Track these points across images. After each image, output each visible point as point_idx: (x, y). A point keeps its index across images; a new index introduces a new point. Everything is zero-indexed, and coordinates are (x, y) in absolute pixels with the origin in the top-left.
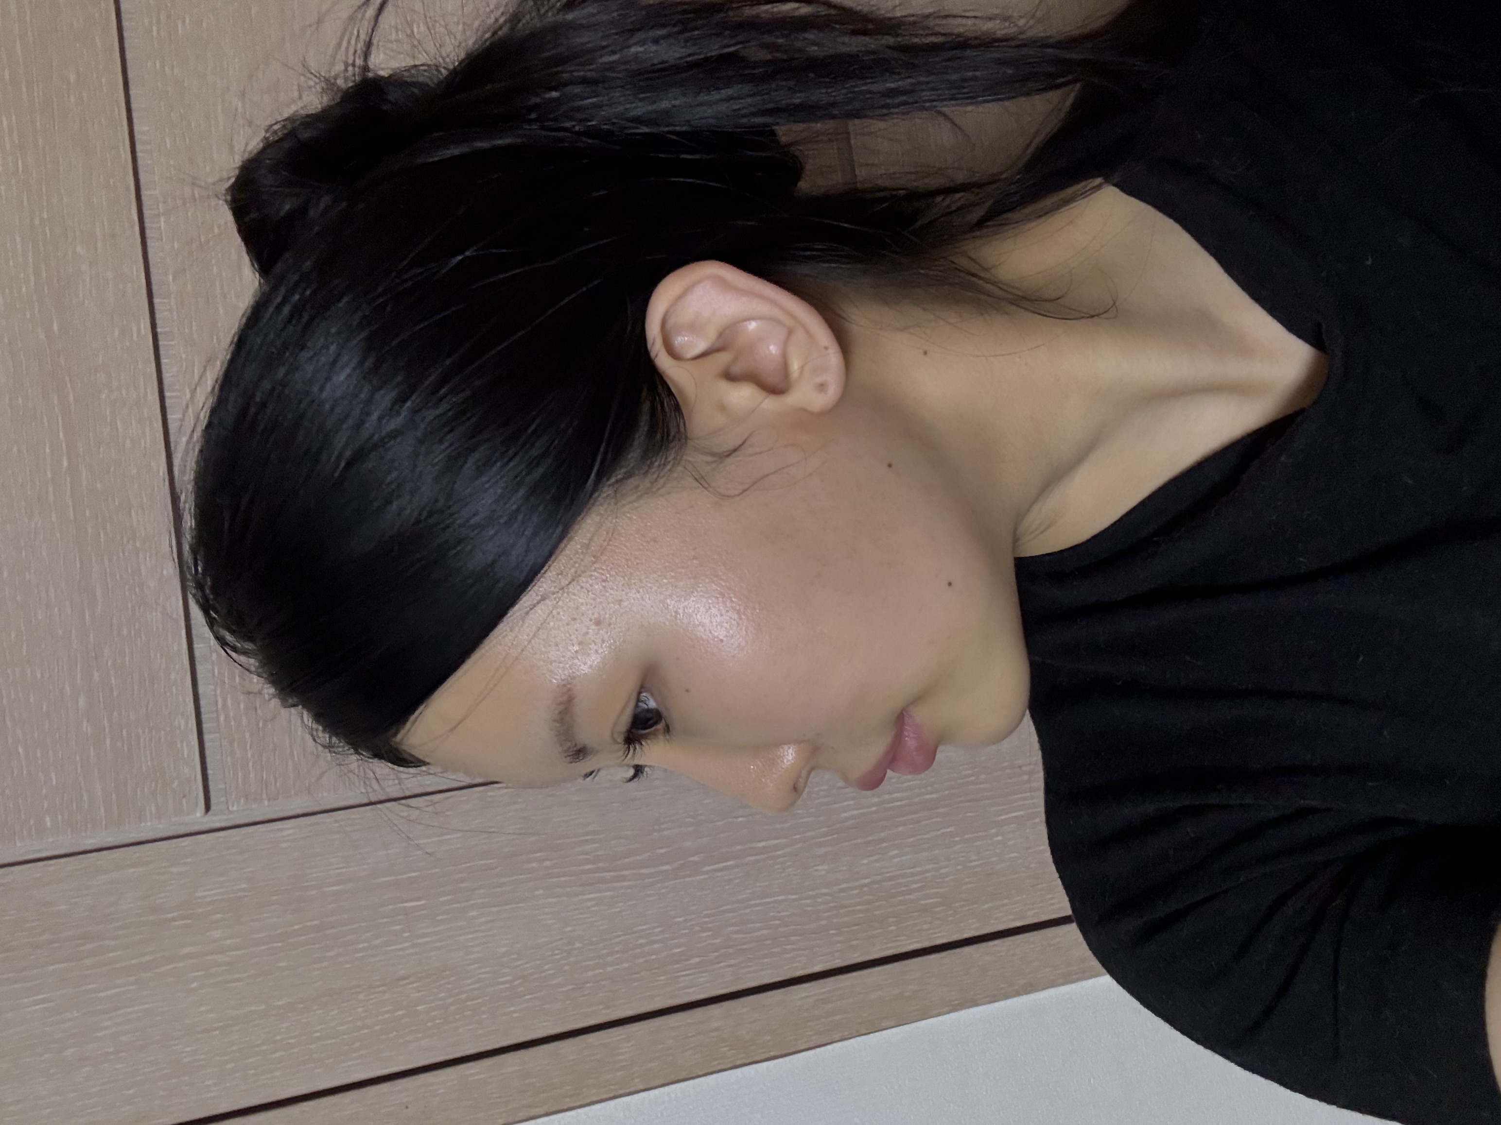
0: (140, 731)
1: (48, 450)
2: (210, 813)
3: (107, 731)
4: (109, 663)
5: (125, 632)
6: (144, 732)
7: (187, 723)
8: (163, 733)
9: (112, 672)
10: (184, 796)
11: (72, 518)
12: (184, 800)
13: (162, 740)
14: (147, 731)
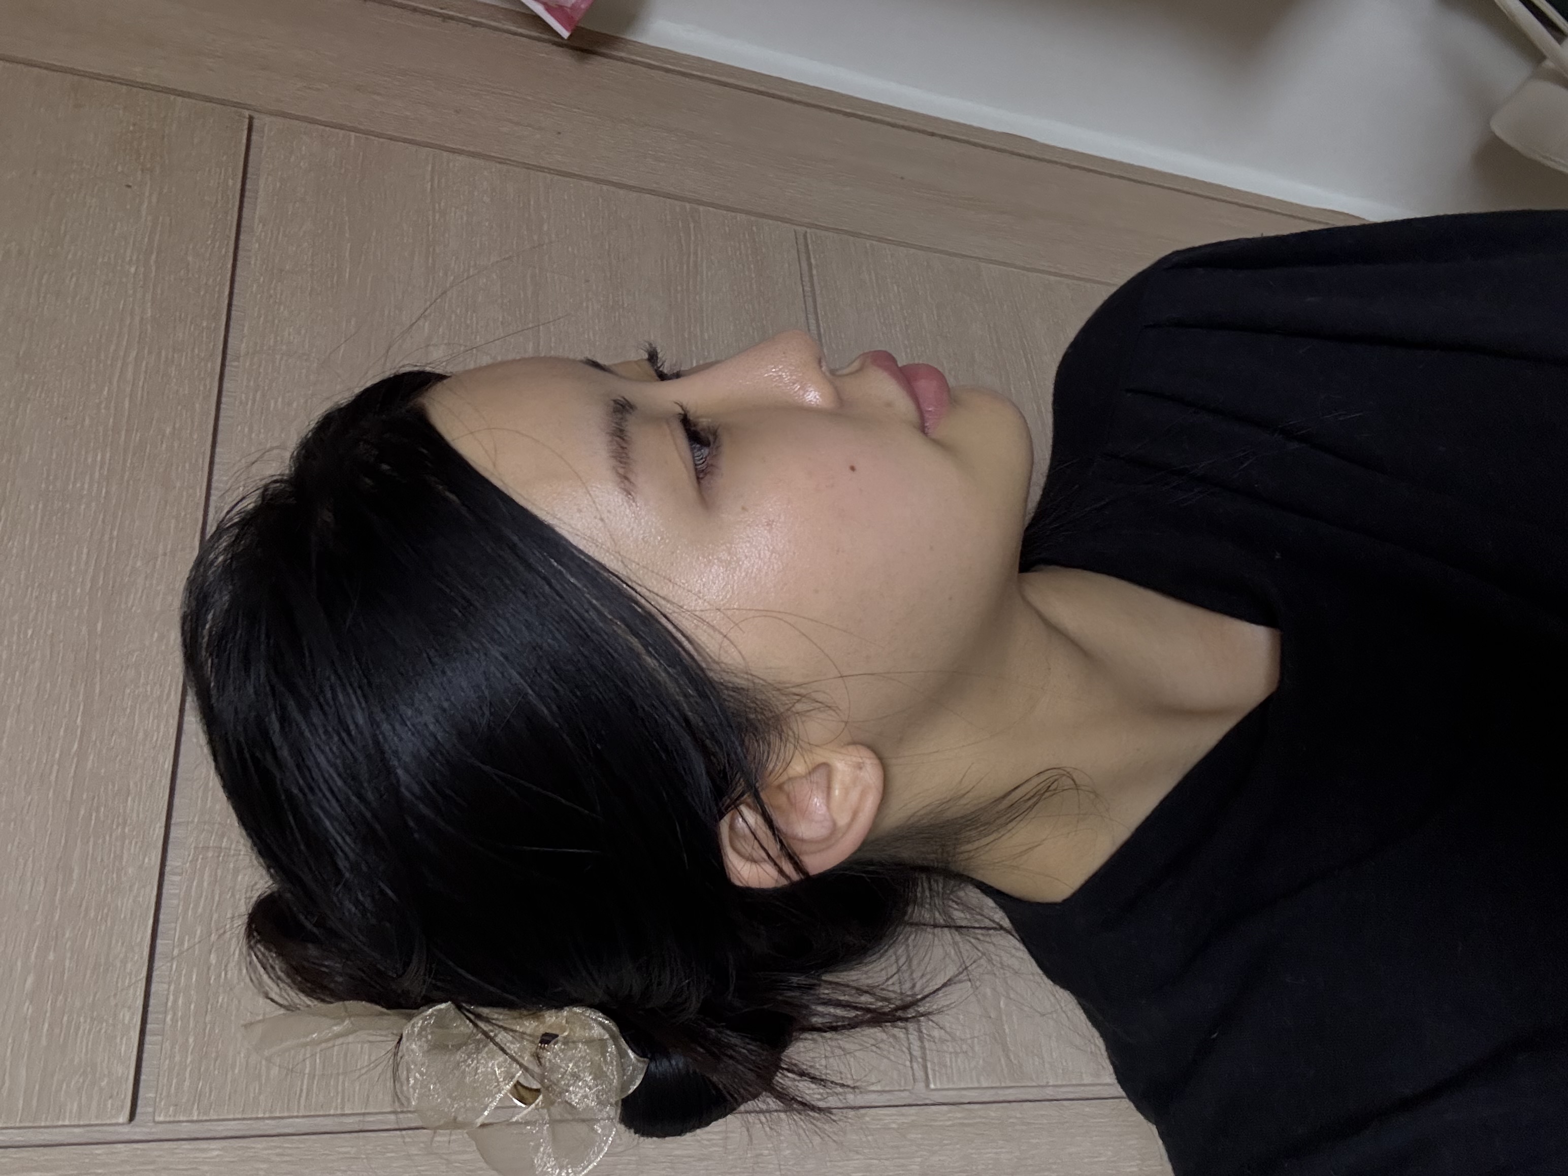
0: (82, 1020)
1: (62, 733)
2: (133, 1123)
3: (48, 1015)
4: (68, 946)
5: (92, 915)
6: (85, 1022)
7: (131, 1019)
8: (104, 1024)
9: (68, 955)
10: (111, 1097)
11: (69, 799)
12: (110, 1102)
13: (103, 1031)
14: (88, 1021)
